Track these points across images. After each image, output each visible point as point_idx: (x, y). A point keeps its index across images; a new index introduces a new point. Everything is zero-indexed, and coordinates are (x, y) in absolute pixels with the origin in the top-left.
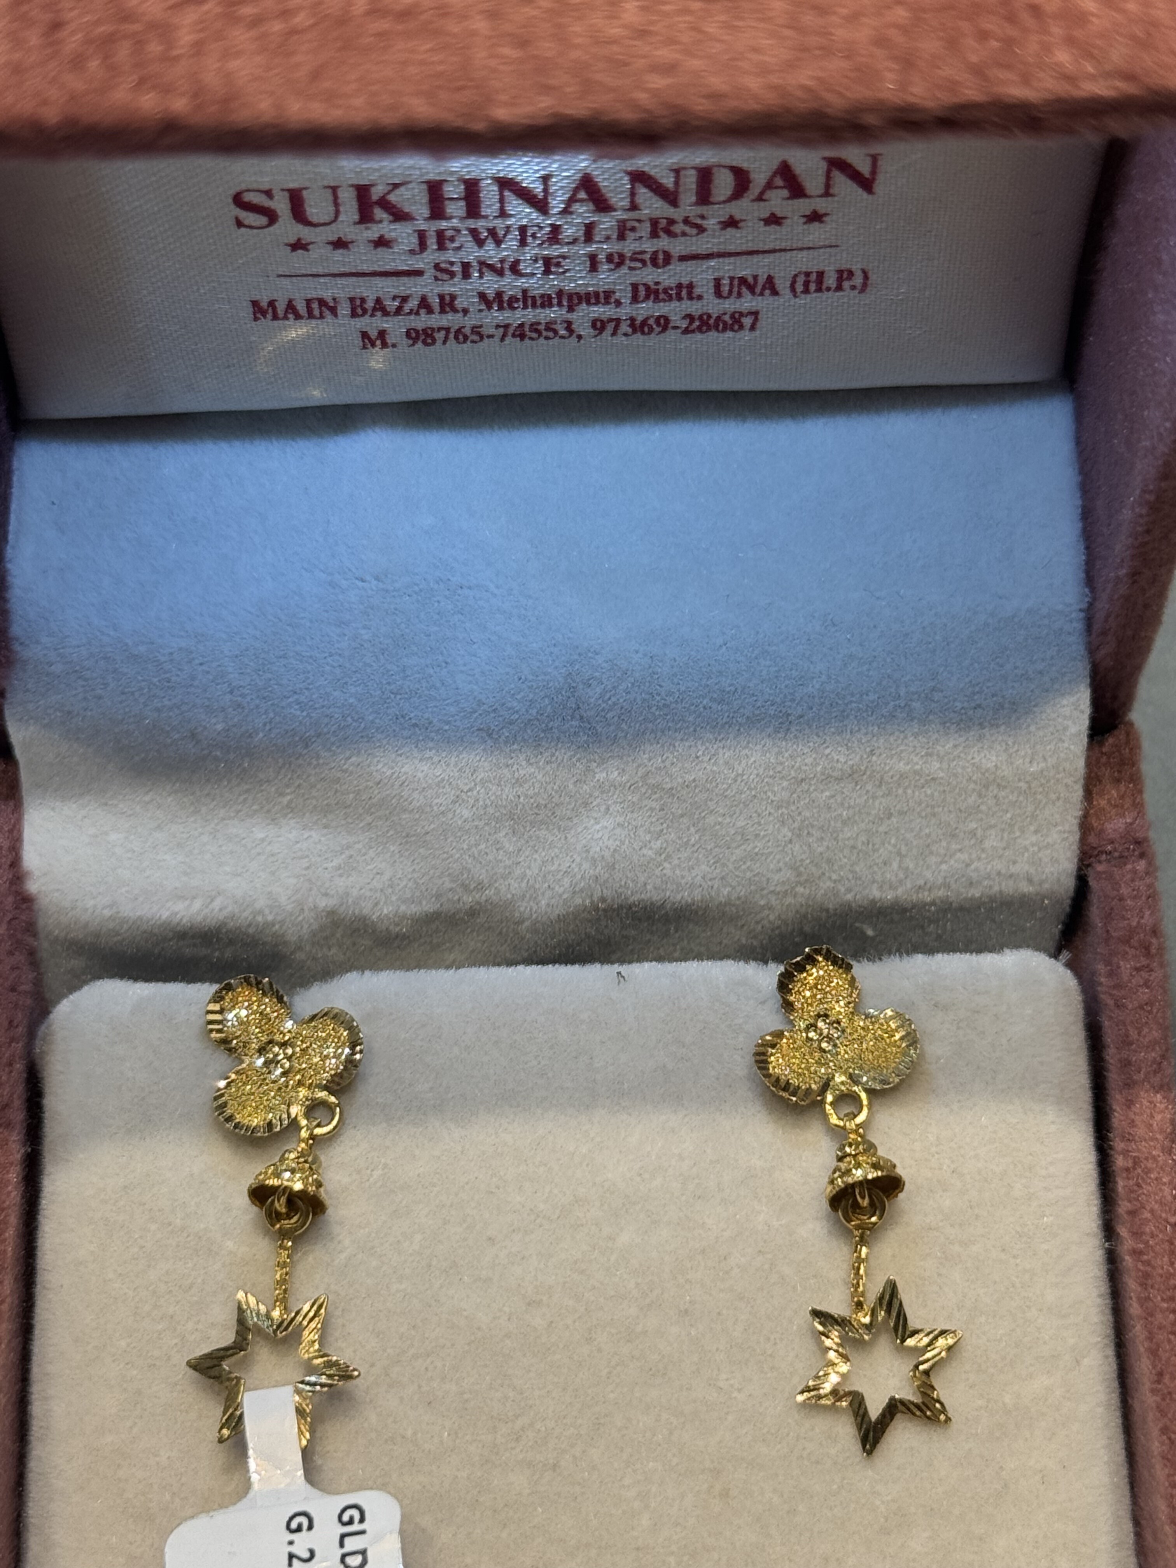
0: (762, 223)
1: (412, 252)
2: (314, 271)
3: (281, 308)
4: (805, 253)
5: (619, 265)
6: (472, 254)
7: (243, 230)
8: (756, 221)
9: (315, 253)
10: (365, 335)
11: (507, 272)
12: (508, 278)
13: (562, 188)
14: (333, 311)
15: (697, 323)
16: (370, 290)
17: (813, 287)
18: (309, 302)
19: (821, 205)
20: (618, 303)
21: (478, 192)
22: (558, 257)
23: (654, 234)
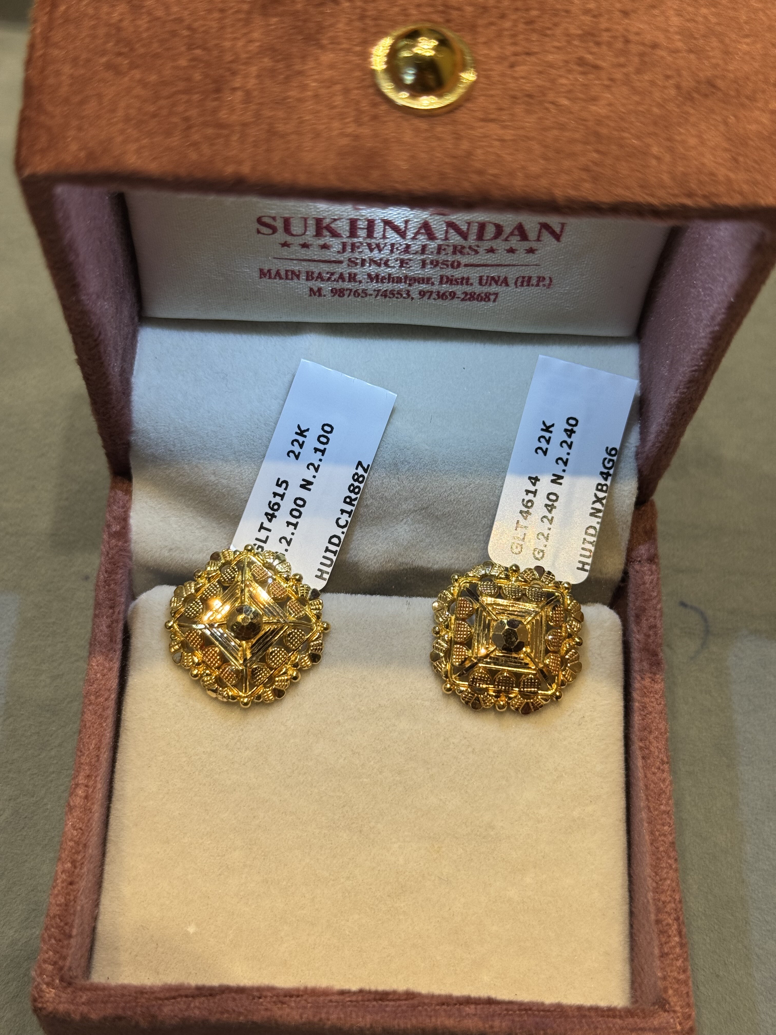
0: (506, 252)
1: (339, 252)
2: (292, 257)
3: (273, 273)
4: (524, 267)
5: (435, 266)
6: (367, 254)
7: (260, 235)
8: (503, 250)
9: (293, 248)
10: (311, 290)
11: (383, 265)
12: (383, 268)
13: (414, 227)
14: (298, 277)
15: (469, 296)
16: (316, 268)
17: (525, 284)
18: (287, 271)
19: (534, 245)
20: (433, 284)
21: (374, 225)
22: (407, 259)
23: (454, 253)
